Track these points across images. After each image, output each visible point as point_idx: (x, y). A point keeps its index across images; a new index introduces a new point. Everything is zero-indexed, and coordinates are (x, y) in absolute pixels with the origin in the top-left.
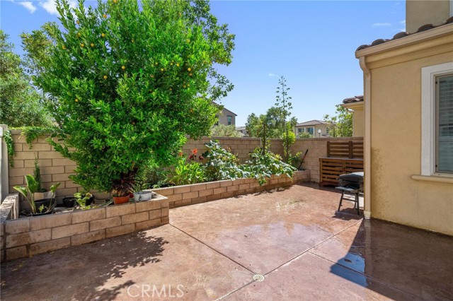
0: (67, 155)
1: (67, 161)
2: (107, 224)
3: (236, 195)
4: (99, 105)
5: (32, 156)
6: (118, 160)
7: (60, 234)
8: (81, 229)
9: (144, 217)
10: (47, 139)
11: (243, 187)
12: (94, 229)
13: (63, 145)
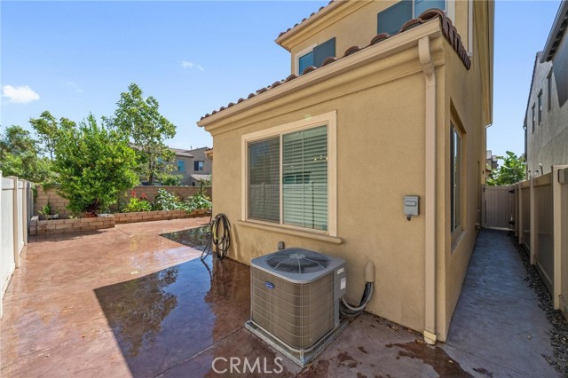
0: (63, 196)
1: (65, 200)
2: (81, 225)
3: (169, 219)
4: (75, 178)
5: (46, 197)
6: (84, 198)
7: (59, 227)
8: (69, 226)
9: (101, 224)
10: (55, 190)
11: (175, 215)
12: (75, 226)
13: (62, 192)
